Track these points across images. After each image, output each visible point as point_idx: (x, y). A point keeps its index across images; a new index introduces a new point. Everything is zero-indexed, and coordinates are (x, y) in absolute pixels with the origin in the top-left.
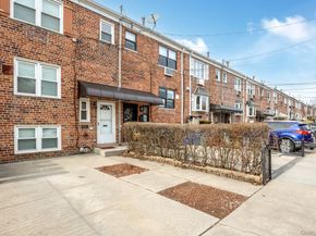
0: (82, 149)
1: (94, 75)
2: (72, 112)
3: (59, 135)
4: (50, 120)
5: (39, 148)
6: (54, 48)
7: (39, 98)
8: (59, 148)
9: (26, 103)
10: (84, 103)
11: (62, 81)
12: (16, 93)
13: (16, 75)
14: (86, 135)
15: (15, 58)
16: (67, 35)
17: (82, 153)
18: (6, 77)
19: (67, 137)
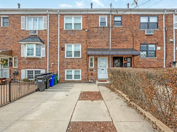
0: (90, 81)
1: (96, 45)
2: (86, 64)
3: (80, 74)
4: (77, 67)
5: (73, 79)
6: (79, 37)
7: (73, 58)
8: (81, 79)
9: (69, 61)
10: (92, 59)
11: (82, 50)
12: (66, 57)
13: (66, 50)
14: (92, 74)
15: (65, 44)
16: (84, 30)
17: (90, 82)
18: (62, 52)
19: (84, 74)
